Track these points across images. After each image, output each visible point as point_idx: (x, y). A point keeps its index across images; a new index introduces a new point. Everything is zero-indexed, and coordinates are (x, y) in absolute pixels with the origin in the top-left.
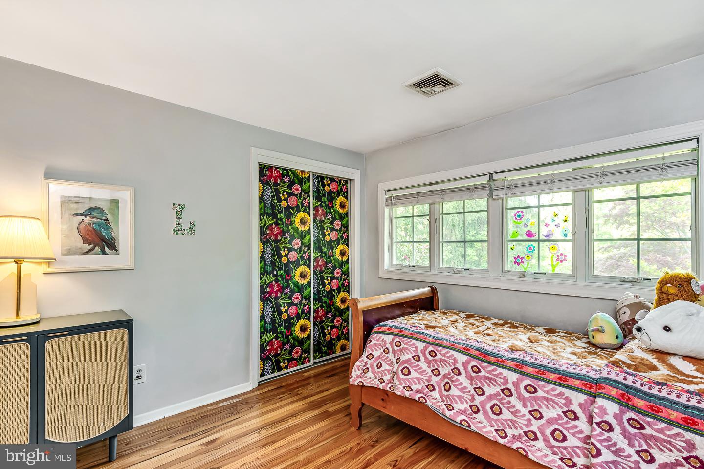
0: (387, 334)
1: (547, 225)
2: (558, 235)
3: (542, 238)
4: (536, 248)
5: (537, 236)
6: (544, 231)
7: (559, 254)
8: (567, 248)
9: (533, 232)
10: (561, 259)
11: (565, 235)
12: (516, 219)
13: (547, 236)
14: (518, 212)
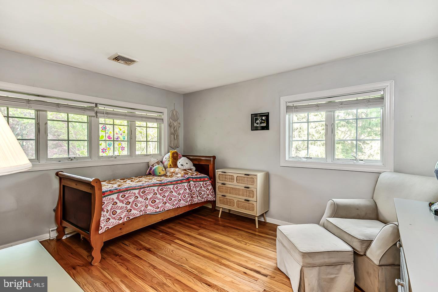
0: (112, 195)
1: (117, 134)
2: (121, 138)
3: (115, 140)
4: (112, 144)
5: (113, 139)
6: (116, 136)
7: (122, 147)
8: (125, 144)
9: (111, 136)
10: (123, 149)
11: (124, 139)
12: (103, 129)
13: (117, 139)
14: (103, 126)
